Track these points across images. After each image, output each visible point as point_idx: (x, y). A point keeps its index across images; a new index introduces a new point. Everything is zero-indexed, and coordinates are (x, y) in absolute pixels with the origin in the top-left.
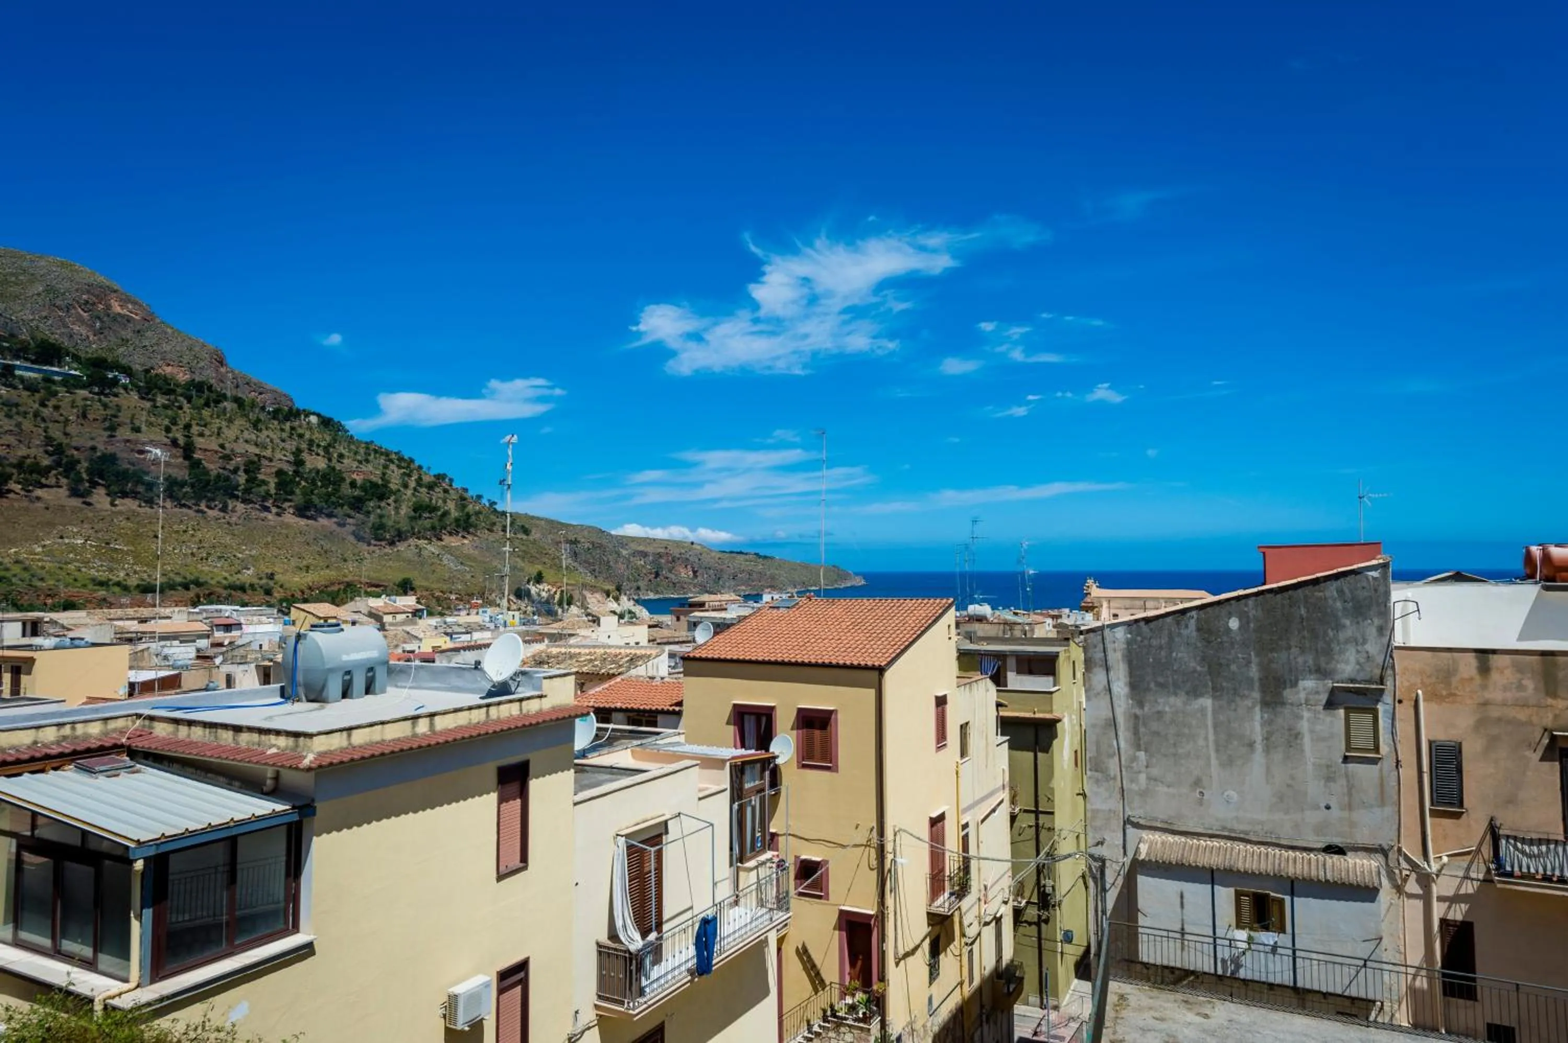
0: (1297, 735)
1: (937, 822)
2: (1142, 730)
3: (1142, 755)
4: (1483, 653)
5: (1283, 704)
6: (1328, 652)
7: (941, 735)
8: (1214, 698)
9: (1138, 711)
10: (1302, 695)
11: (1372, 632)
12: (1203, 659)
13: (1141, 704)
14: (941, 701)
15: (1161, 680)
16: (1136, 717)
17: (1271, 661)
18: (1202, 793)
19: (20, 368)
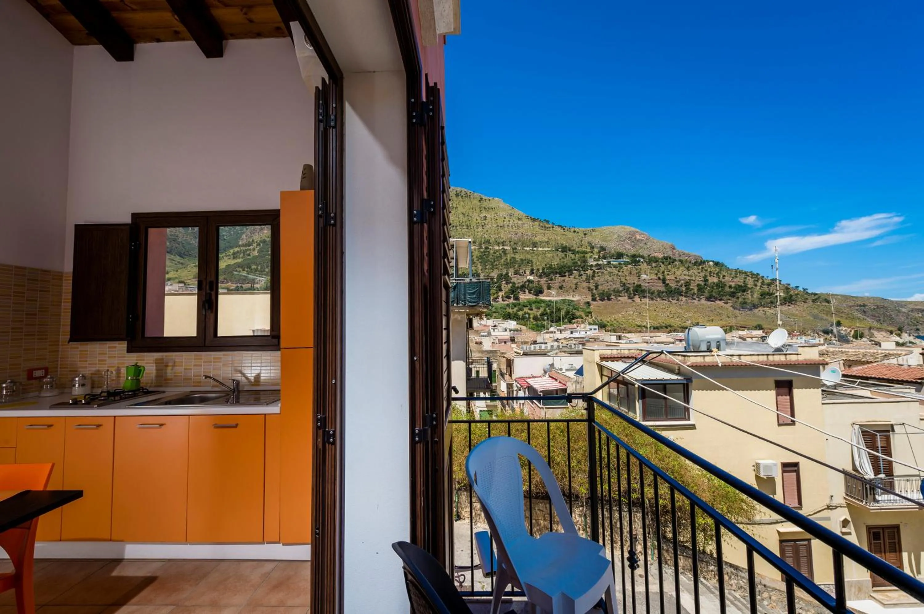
19: (612, 261)
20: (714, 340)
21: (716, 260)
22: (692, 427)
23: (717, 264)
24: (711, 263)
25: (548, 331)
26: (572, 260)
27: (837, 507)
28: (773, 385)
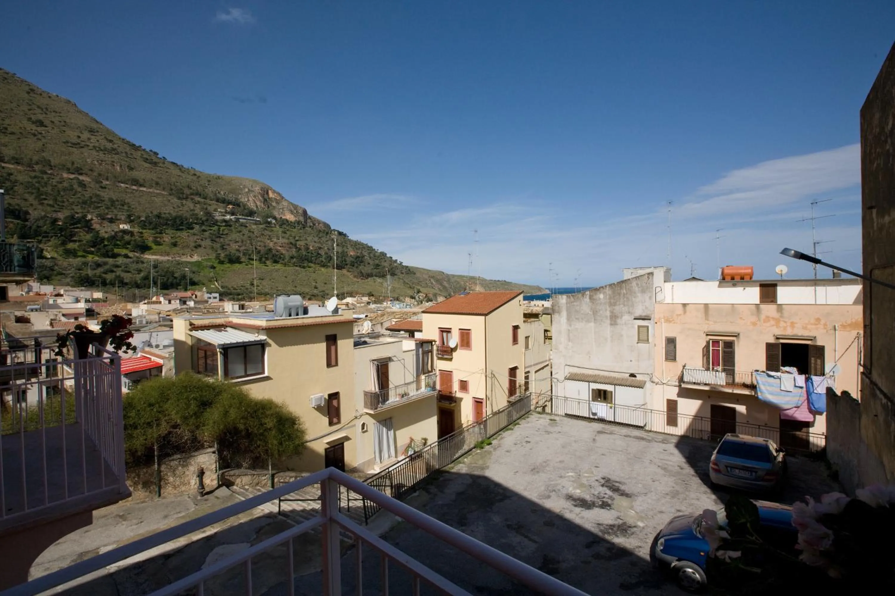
0: (622, 336)
1: (513, 371)
2: (571, 335)
3: (570, 343)
4: (684, 305)
5: (617, 324)
6: (633, 306)
7: (515, 340)
8: (595, 323)
9: (570, 328)
10: (624, 322)
11: (647, 298)
12: (591, 309)
13: (570, 325)
14: (516, 328)
15: (577, 317)
16: (569, 330)
17: (614, 309)
18: (590, 357)
19: (241, 218)
20: (294, 306)
21: (340, 230)
22: (268, 378)
23: (340, 234)
24: (336, 232)
25: (150, 301)
26: (191, 210)
27: (361, 416)
28: (324, 338)
